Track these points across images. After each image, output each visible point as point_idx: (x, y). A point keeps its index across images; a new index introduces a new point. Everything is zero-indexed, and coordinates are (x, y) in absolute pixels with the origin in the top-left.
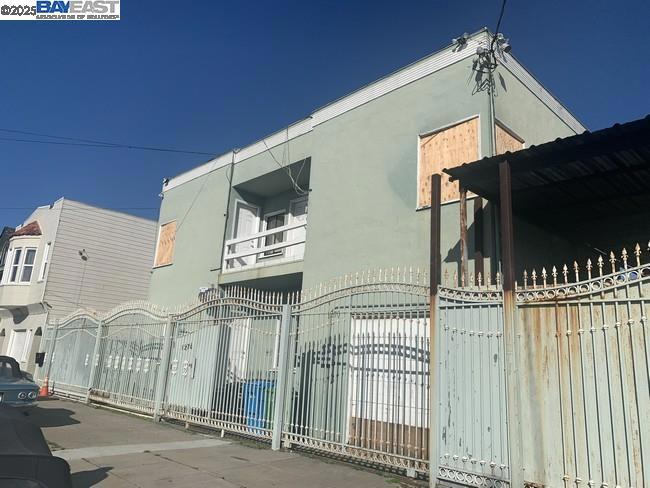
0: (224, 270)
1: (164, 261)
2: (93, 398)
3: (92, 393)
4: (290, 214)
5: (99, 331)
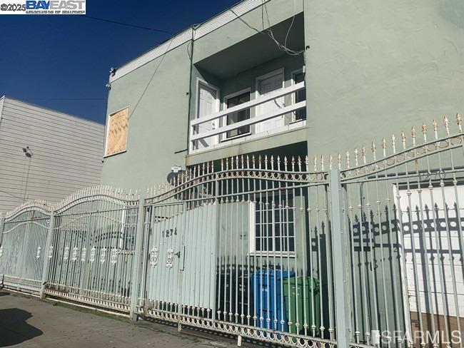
0: (191, 152)
1: (117, 150)
2: (49, 292)
3: (47, 287)
4: (257, 92)
5: (51, 222)
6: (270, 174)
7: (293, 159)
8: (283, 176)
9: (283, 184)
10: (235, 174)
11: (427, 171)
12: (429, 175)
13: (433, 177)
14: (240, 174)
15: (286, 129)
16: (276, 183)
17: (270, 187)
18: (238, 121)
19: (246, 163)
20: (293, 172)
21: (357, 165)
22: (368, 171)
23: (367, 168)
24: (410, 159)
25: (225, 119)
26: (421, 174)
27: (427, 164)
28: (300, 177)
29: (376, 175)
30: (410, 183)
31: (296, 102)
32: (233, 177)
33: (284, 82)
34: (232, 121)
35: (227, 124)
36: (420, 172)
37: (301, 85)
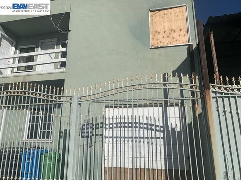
6: (40, 95)
7: (55, 88)
8: (48, 96)
9: (47, 101)
10: (18, 93)
11: (117, 100)
12: (118, 102)
13: (119, 103)
14: (21, 93)
15: (54, 71)
16: (43, 100)
17: (39, 102)
18: (26, 62)
19: (26, 87)
20: (54, 95)
21: (87, 94)
22: (92, 97)
23: (92, 96)
24: (111, 94)
25: (17, 59)
26: (115, 101)
27: (118, 97)
28: (58, 98)
29: (96, 100)
30: (110, 105)
31: (62, 58)
32: (16, 94)
33: (56, 46)
34: (22, 62)
35: (18, 63)
36: (115, 100)
37: (65, 49)
